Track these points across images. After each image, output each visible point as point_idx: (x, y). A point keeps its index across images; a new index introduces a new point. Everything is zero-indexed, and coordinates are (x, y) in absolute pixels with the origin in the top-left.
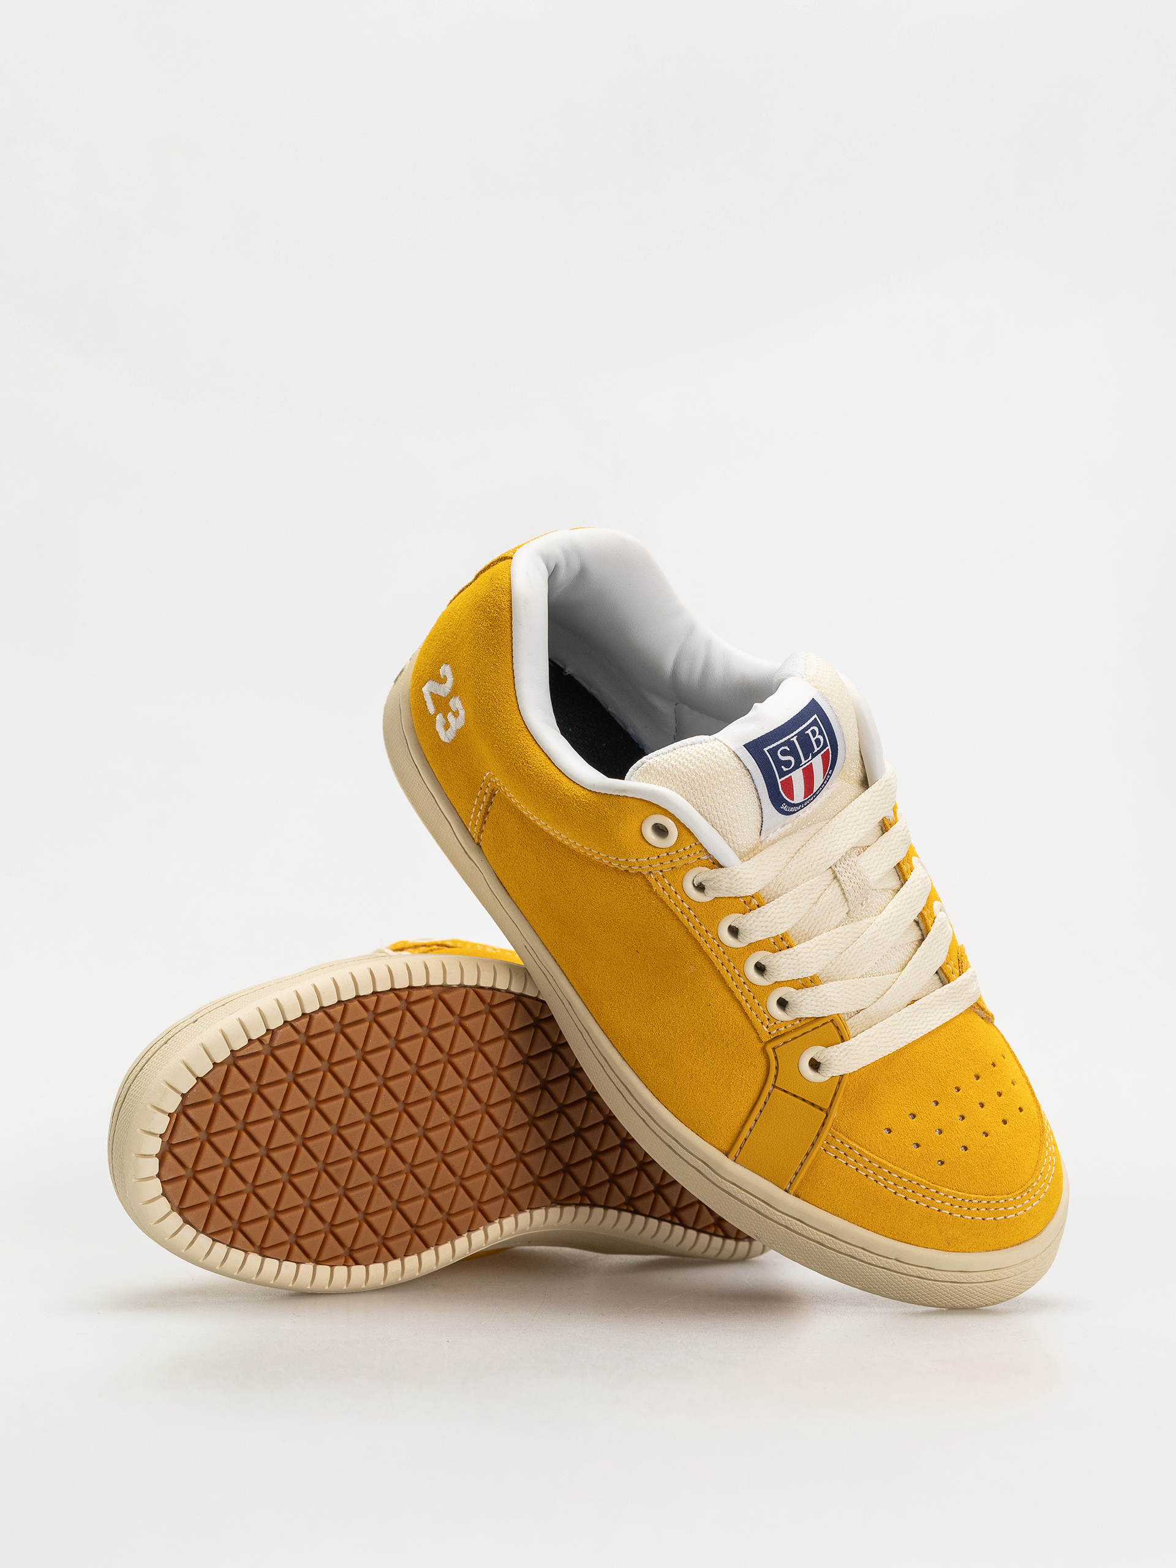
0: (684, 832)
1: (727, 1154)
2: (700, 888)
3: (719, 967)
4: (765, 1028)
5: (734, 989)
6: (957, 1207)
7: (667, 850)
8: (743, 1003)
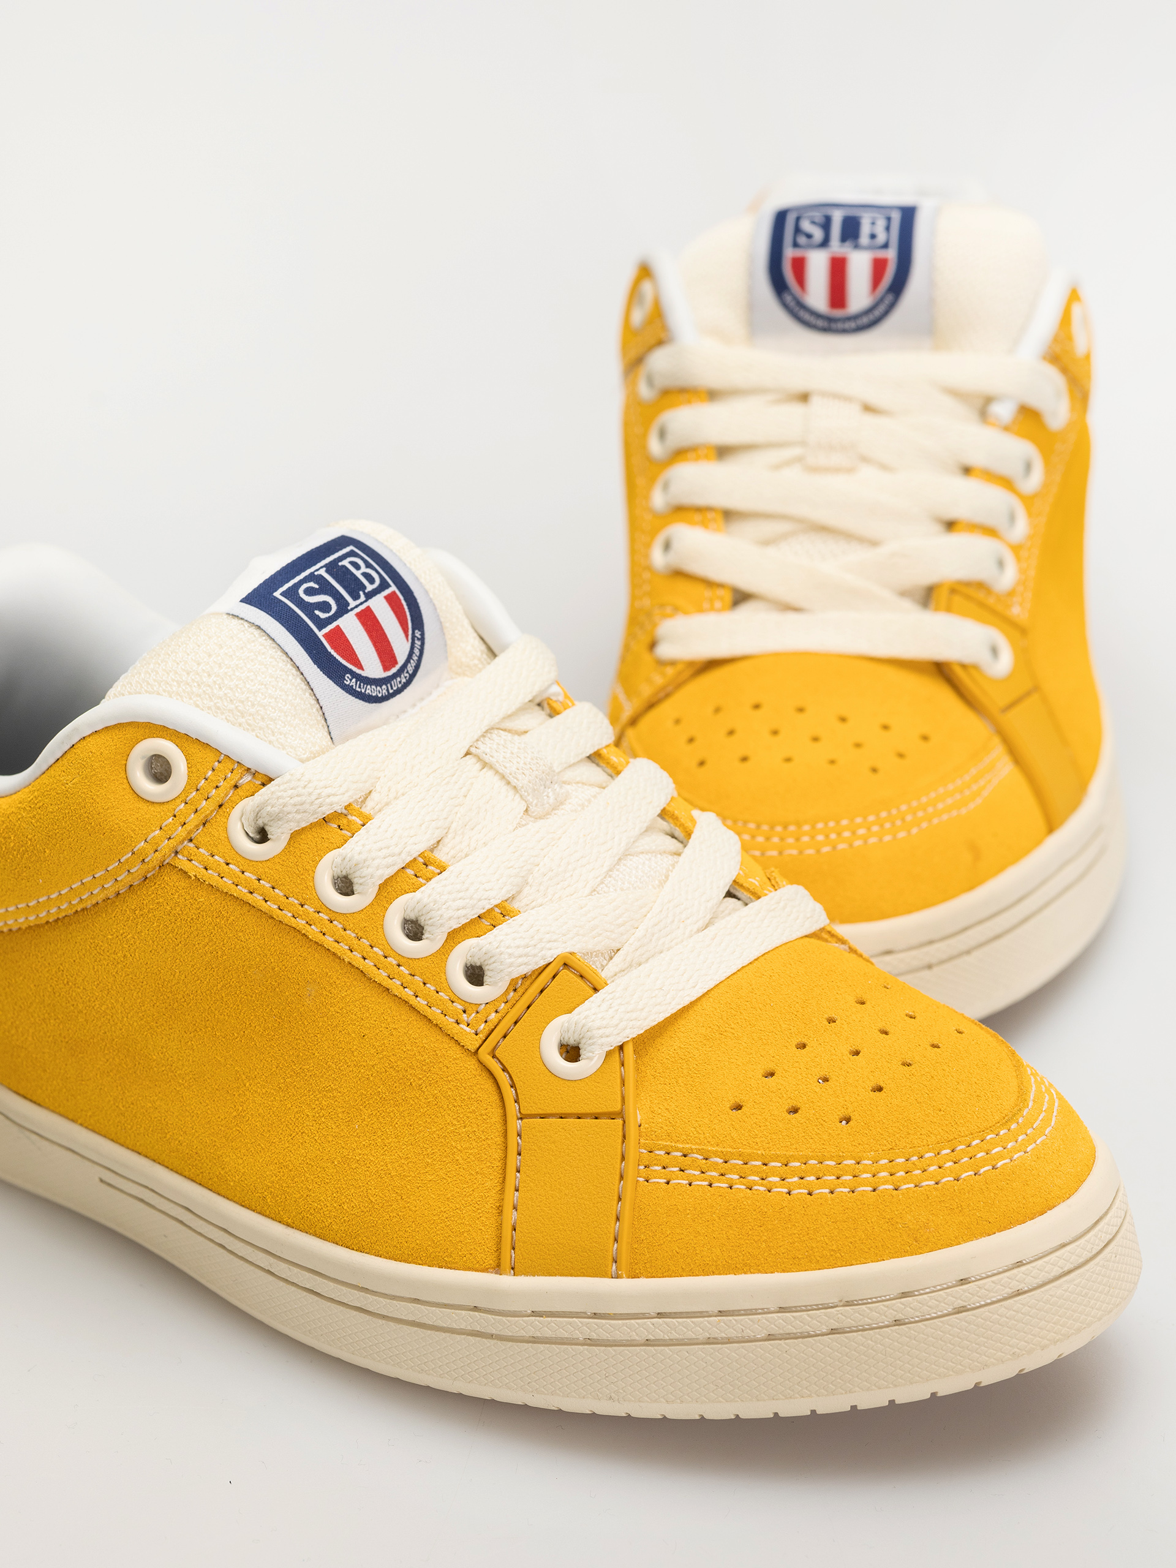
0: (194, 749)
1: (498, 1269)
2: (262, 836)
3: (348, 957)
4: (465, 1027)
5: (387, 983)
6: (902, 1173)
7: (183, 797)
8: (413, 1001)
